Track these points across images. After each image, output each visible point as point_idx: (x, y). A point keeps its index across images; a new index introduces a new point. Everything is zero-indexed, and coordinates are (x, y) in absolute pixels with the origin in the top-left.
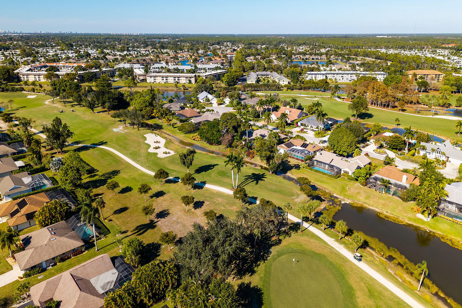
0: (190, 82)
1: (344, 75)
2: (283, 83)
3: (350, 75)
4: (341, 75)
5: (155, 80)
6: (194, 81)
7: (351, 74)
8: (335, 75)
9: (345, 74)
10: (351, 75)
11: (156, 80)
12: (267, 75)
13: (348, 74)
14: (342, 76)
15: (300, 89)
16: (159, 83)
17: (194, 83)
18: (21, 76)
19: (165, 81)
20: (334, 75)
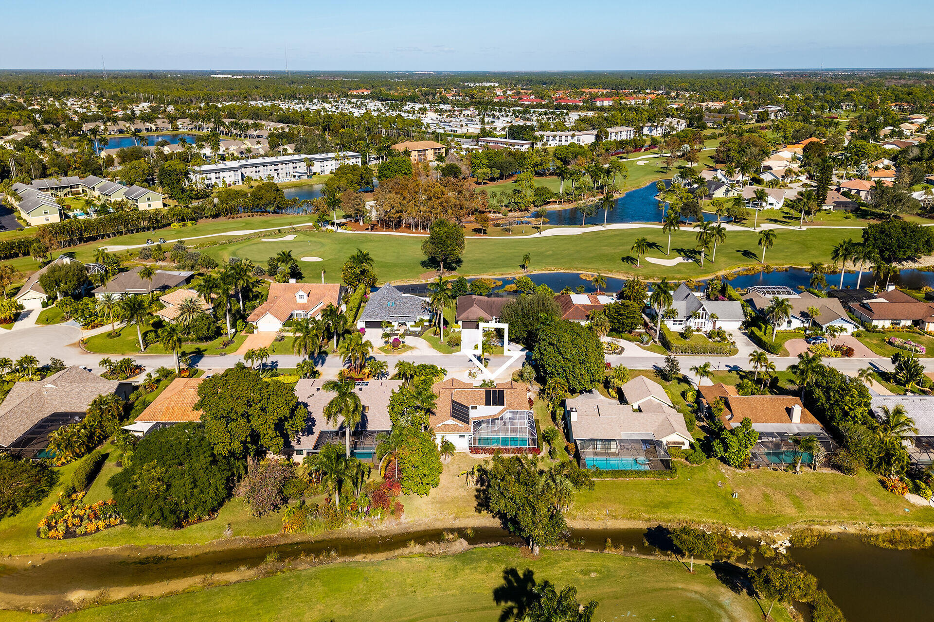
1: (280, 167)
2: (149, 206)
3: (291, 165)
4: (273, 167)
7: (294, 162)
8: (261, 168)
9: (281, 162)
10: (295, 165)
12: (71, 187)
13: (287, 162)
14: (276, 167)
15: (216, 216)
20: (258, 169)
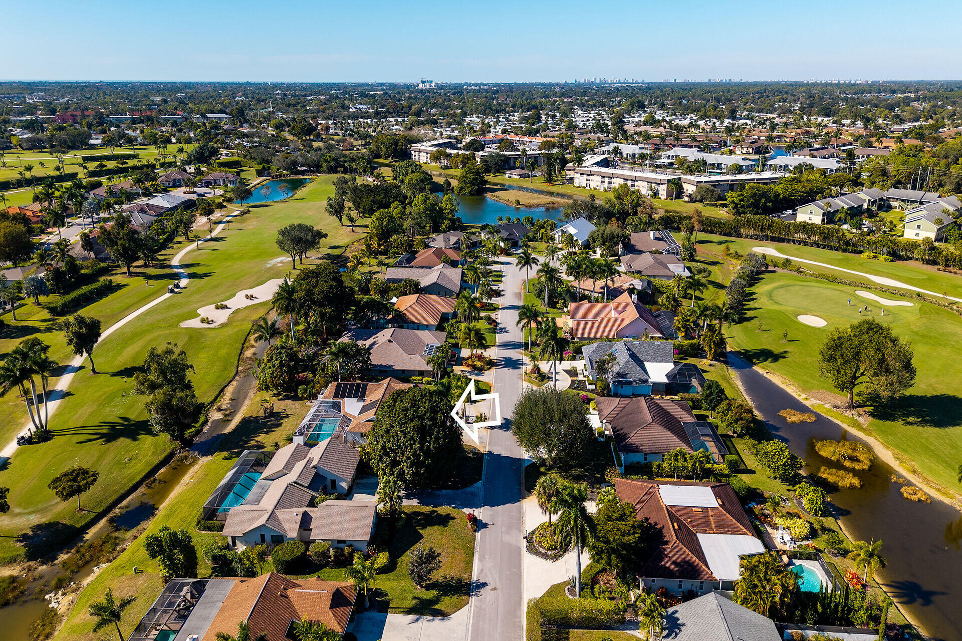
0: (656, 194)
5: (588, 182)
6: (665, 193)
11: (591, 183)
16: (595, 189)
17: (663, 198)
18: (413, 152)
19: (606, 185)
